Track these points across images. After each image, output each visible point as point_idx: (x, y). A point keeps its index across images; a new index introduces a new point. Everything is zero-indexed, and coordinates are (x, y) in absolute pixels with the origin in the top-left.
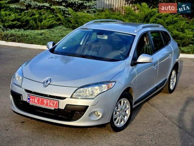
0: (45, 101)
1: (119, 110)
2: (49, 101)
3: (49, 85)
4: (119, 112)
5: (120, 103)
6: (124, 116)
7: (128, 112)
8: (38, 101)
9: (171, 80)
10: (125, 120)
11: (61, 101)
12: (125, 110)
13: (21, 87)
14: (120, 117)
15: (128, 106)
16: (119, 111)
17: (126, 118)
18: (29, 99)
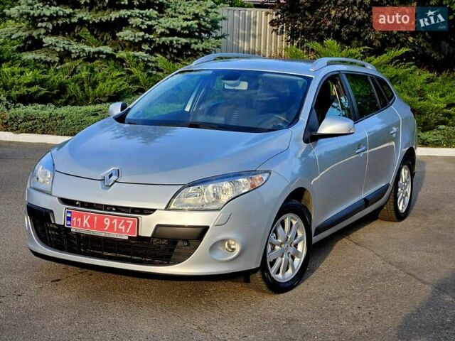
0: (107, 221)
1: (280, 241)
2: (115, 221)
3: (116, 184)
4: (280, 245)
5: (283, 224)
6: (293, 258)
7: (302, 248)
8: (91, 221)
9: (399, 189)
10: (295, 267)
11: (143, 218)
12: (295, 241)
13: (51, 195)
14: (283, 259)
15: (301, 234)
16: (282, 243)
17: (298, 262)
18: (69, 219)
